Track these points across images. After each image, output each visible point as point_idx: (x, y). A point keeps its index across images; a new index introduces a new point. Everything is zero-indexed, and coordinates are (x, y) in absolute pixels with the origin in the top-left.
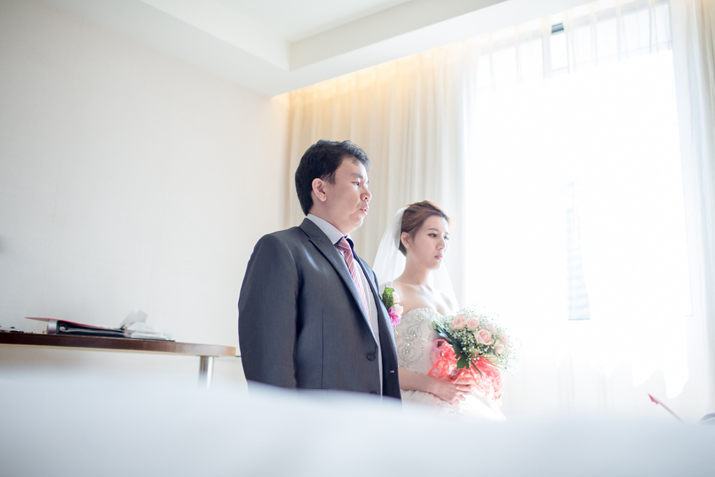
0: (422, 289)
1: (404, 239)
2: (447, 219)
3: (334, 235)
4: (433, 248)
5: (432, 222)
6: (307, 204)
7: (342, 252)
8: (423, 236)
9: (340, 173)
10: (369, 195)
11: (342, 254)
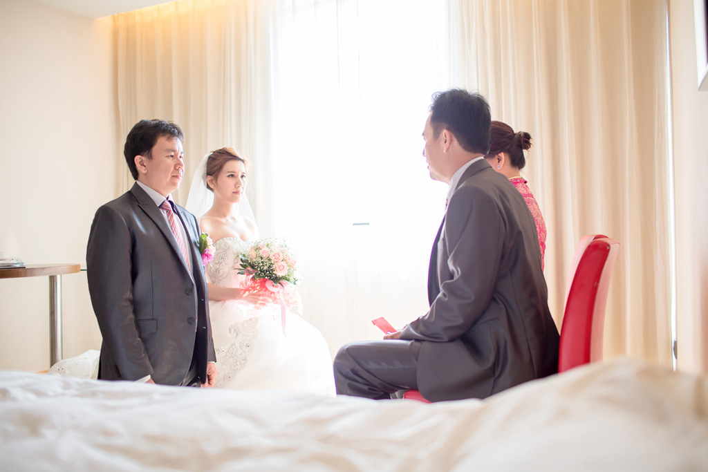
0: (227, 220)
1: (209, 181)
2: (243, 161)
3: (158, 199)
4: (233, 186)
5: (230, 166)
6: (136, 174)
7: (165, 212)
8: (223, 177)
9: (155, 149)
10: (182, 165)
11: (164, 214)
